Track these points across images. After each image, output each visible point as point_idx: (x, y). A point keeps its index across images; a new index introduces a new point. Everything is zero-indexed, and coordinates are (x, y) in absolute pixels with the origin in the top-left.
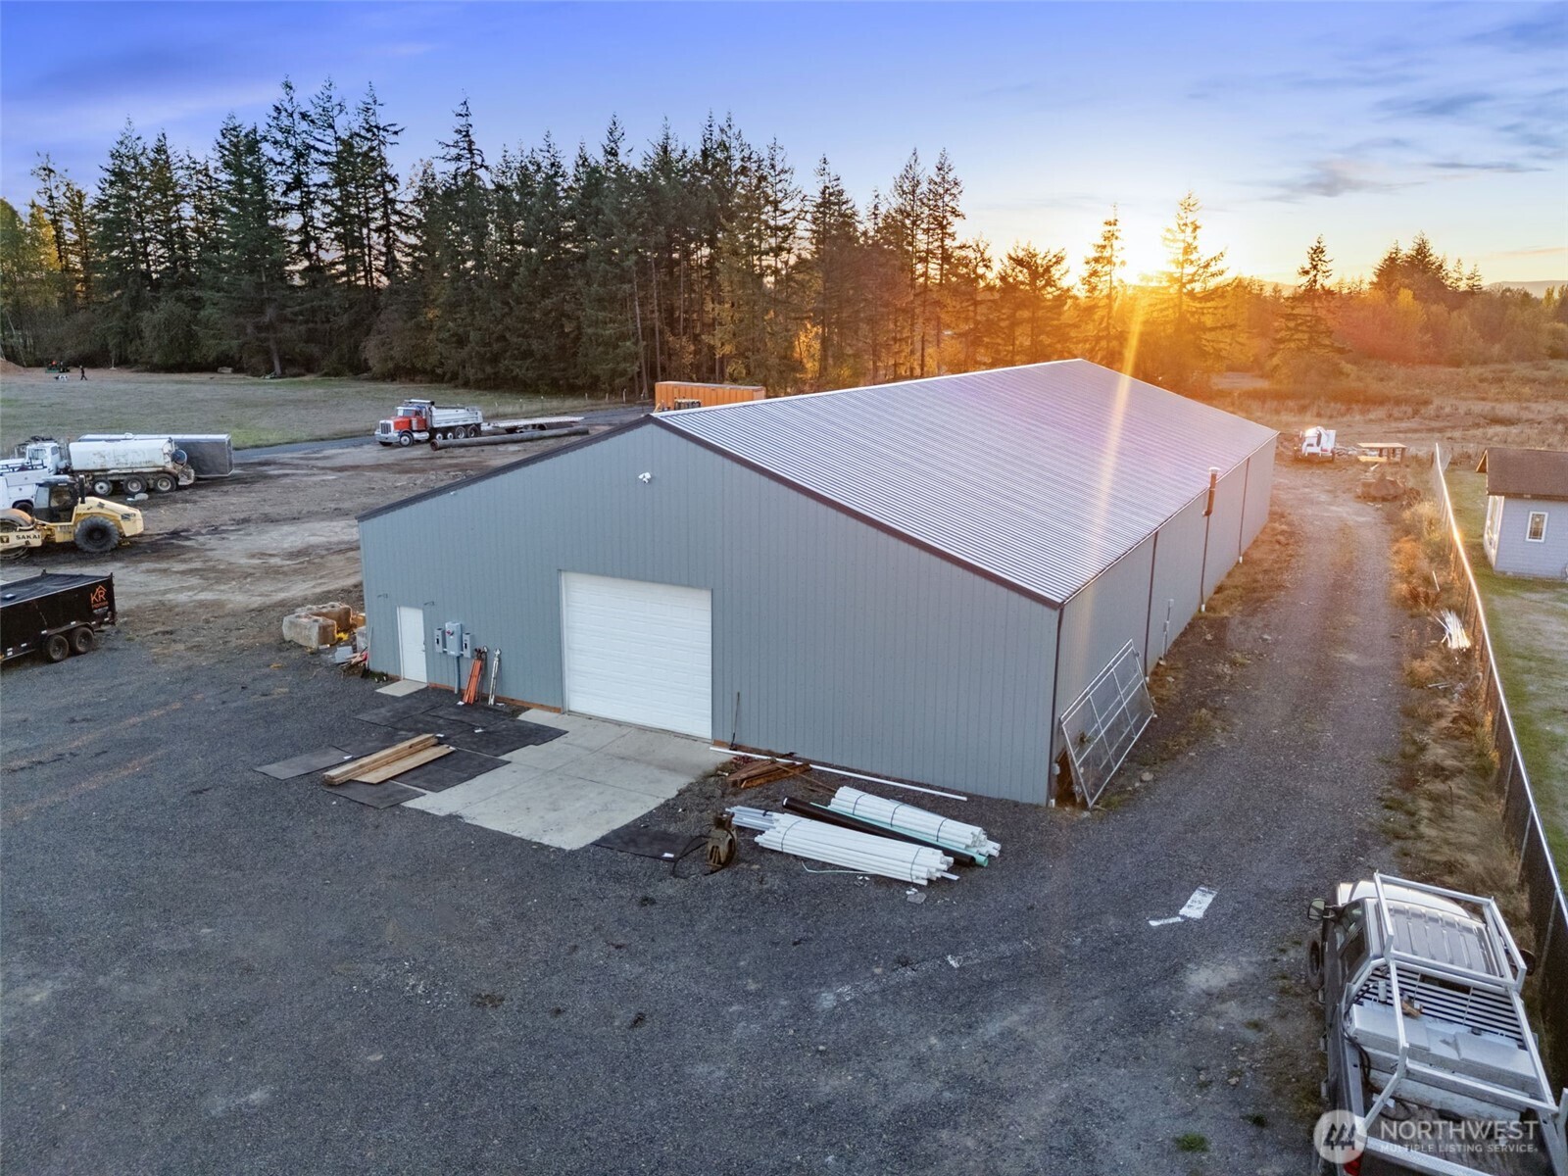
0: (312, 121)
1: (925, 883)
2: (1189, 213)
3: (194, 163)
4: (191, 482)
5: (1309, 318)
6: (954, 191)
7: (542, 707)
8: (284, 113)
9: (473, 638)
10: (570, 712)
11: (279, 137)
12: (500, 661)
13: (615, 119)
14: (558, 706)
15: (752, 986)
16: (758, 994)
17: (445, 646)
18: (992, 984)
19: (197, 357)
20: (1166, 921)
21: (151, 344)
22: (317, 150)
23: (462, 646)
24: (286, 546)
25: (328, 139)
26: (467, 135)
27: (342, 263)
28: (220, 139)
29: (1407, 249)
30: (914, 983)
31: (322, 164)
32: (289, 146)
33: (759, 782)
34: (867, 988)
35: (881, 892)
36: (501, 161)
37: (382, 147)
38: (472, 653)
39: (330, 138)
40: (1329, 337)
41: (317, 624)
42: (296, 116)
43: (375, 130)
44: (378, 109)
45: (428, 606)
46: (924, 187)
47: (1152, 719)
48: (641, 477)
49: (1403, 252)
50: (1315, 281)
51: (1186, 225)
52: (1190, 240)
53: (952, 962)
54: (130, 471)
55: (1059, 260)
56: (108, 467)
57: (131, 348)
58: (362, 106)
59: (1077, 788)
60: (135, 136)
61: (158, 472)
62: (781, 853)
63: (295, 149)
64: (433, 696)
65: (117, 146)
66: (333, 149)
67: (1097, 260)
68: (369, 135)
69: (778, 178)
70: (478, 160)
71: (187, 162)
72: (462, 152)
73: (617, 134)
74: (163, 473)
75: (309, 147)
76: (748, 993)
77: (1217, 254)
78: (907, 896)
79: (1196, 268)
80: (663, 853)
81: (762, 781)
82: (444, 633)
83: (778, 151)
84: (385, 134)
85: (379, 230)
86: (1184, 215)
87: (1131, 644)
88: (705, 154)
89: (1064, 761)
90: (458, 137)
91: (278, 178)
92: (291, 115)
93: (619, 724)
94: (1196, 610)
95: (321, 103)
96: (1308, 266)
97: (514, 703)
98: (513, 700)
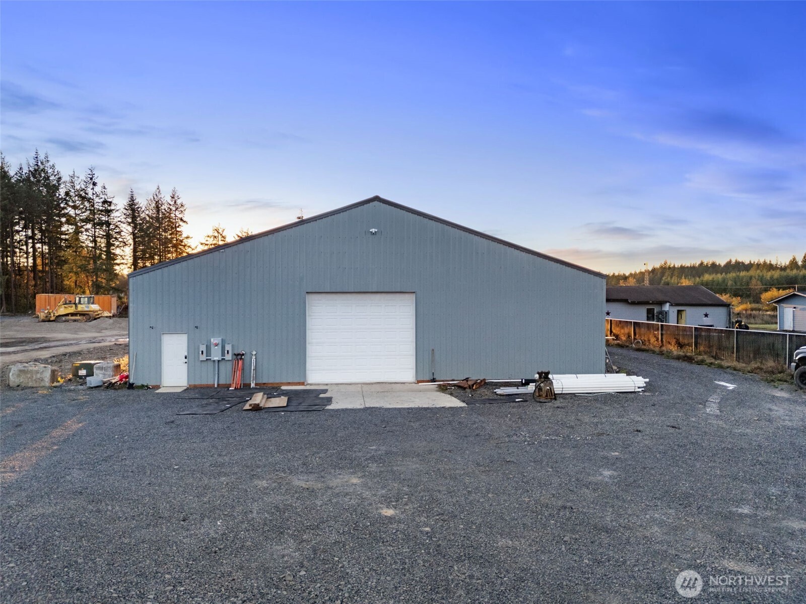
9: (234, 346)
10: (309, 384)
14: (302, 381)
17: (208, 356)
23: (224, 353)
38: (233, 356)
41: (48, 369)
45: (195, 330)
48: (371, 230)
82: (208, 346)
97: (266, 385)
98: (264, 384)
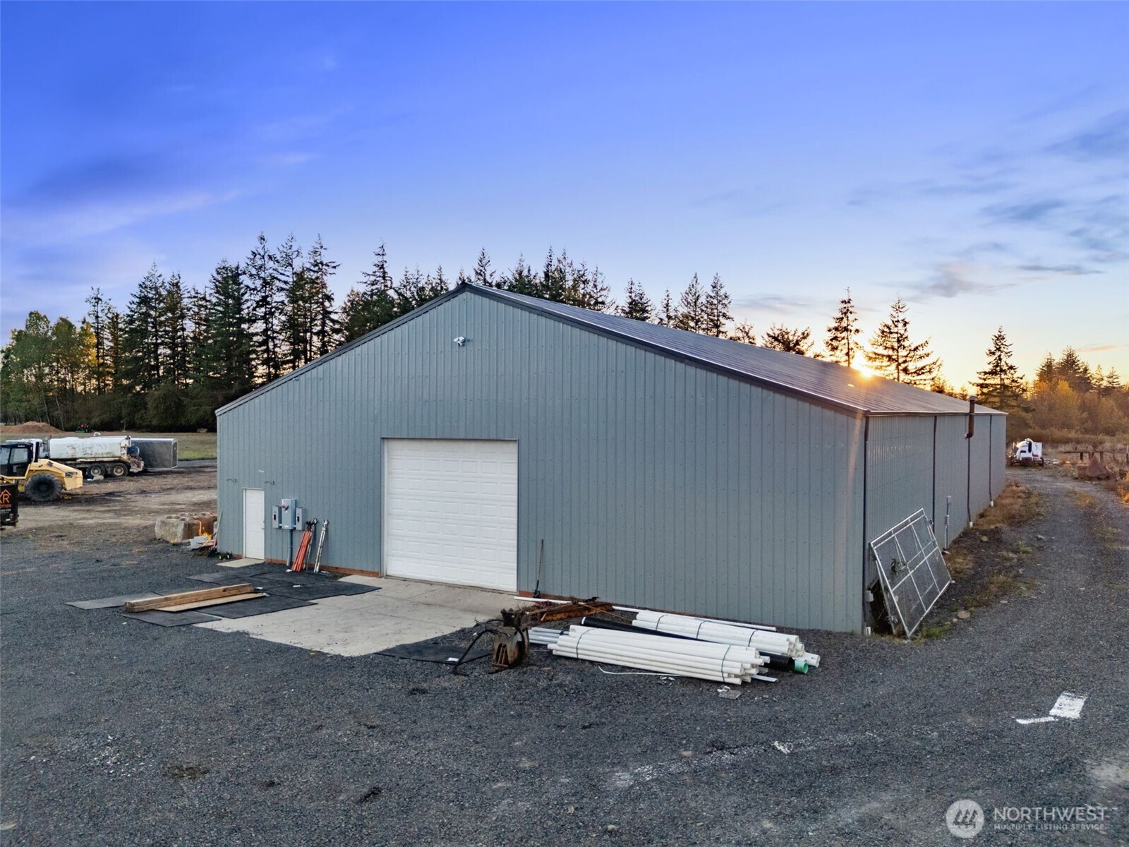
0: (278, 262)
1: (738, 681)
2: (900, 313)
3: (197, 293)
4: (140, 470)
5: (998, 387)
6: (725, 302)
7: (362, 572)
8: (258, 256)
9: (305, 511)
10: (388, 576)
11: (254, 272)
12: (327, 531)
13: (484, 251)
14: (376, 570)
15: (526, 764)
16: (532, 771)
17: (280, 522)
18: (836, 771)
19: (183, 421)
20: (1037, 720)
21: (152, 412)
22: (279, 280)
23: (295, 519)
24: (194, 500)
25: (287, 273)
26: (382, 267)
27: (290, 354)
28: (215, 275)
29: (1058, 358)
30: (734, 765)
31: (282, 289)
32: (260, 278)
33: (559, 616)
34: (673, 768)
35: (688, 690)
36: (404, 278)
37: (324, 276)
38: (303, 526)
39: (289, 271)
40: (1016, 399)
41: (183, 522)
42: (266, 258)
43: (320, 265)
44: (322, 250)
45: (270, 487)
46: (703, 300)
47: (950, 584)
48: (456, 340)
49: (1055, 362)
50: (1000, 359)
51: (898, 321)
52: (902, 332)
53: (781, 748)
54: (93, 460)
55: (805, 336)
56: (77, 457)
57: (138, 415)
58: (312, 249)
59: (892, 618)
60: (157, 274)
61: (115, 461)
62: (576, 659)
63: (264, 279)
64: (268, 568)
65: (143, 280)
66: (290, 280)
67: (836, 329)
68: (316, 269)
69: (599, 294)
70: (389, 283)
71: (193, 294)
72: (378, 279)
73: (484, 261)
74: (118, 462)
75: (273, 278)
76: (519, 771)
77: (923, 342)
78: (718, 693)
79: (908, 352)
80: (447, 658)
81: (562, 616)
82: (280, 509)
83: (599, 275)
84: (327, 268)
85: (318, 334)
86: (896, 315)
87: (922, 513)
88: (547, 275)
89: (877, 589)
90: (376, 269)
91: (250, 300)
92: (263, 257)
93: (431, 583)
94: (965, 525)
95: (285, 250)
96: (993, 349)
97: (337, 570)
98: (337, 568)
